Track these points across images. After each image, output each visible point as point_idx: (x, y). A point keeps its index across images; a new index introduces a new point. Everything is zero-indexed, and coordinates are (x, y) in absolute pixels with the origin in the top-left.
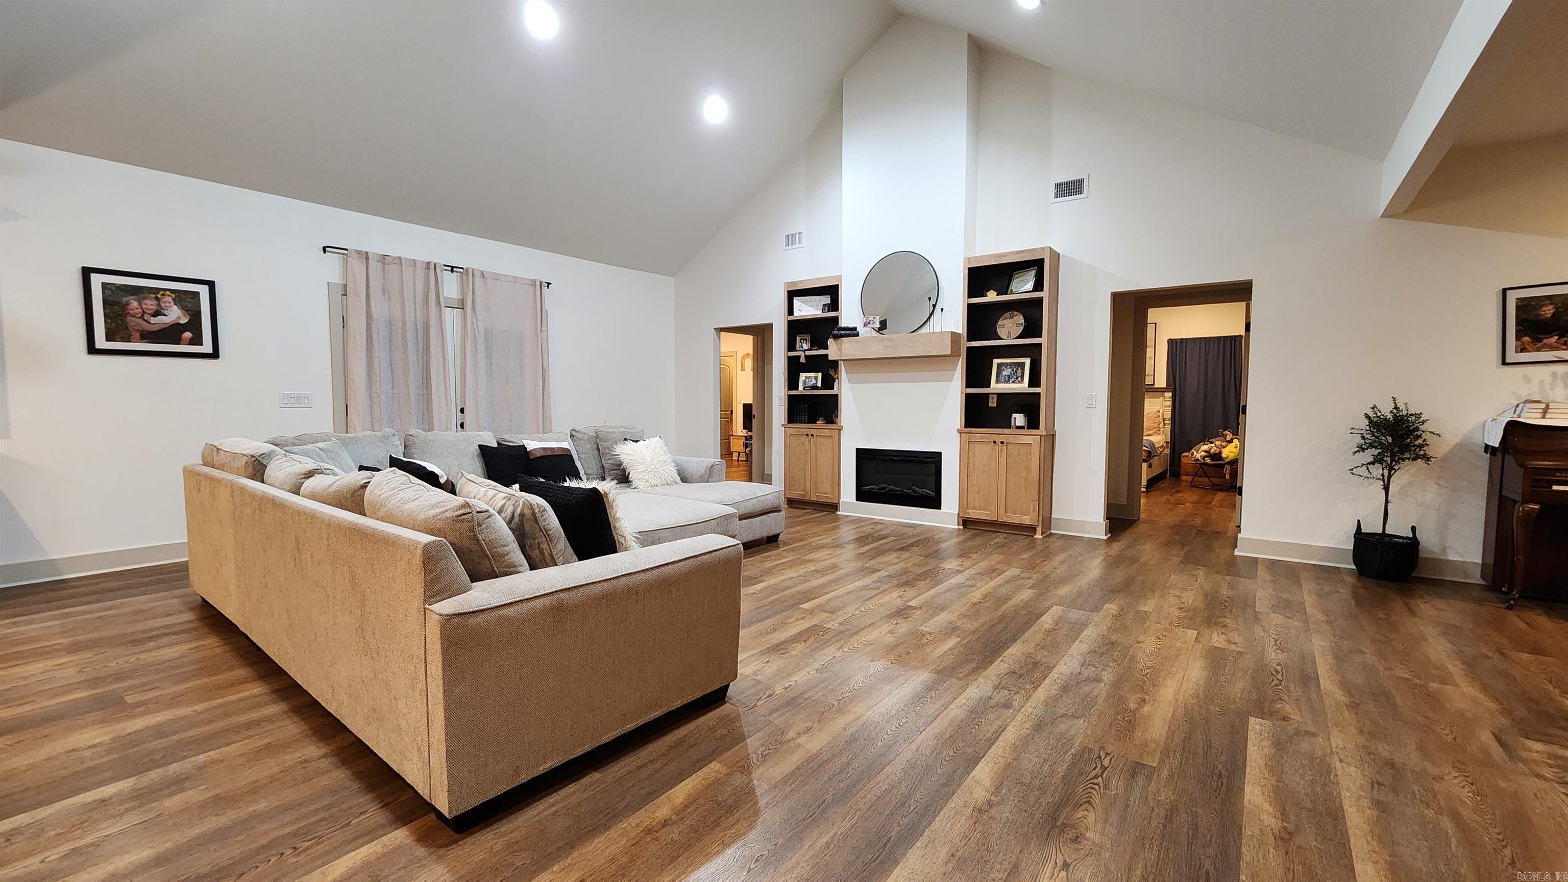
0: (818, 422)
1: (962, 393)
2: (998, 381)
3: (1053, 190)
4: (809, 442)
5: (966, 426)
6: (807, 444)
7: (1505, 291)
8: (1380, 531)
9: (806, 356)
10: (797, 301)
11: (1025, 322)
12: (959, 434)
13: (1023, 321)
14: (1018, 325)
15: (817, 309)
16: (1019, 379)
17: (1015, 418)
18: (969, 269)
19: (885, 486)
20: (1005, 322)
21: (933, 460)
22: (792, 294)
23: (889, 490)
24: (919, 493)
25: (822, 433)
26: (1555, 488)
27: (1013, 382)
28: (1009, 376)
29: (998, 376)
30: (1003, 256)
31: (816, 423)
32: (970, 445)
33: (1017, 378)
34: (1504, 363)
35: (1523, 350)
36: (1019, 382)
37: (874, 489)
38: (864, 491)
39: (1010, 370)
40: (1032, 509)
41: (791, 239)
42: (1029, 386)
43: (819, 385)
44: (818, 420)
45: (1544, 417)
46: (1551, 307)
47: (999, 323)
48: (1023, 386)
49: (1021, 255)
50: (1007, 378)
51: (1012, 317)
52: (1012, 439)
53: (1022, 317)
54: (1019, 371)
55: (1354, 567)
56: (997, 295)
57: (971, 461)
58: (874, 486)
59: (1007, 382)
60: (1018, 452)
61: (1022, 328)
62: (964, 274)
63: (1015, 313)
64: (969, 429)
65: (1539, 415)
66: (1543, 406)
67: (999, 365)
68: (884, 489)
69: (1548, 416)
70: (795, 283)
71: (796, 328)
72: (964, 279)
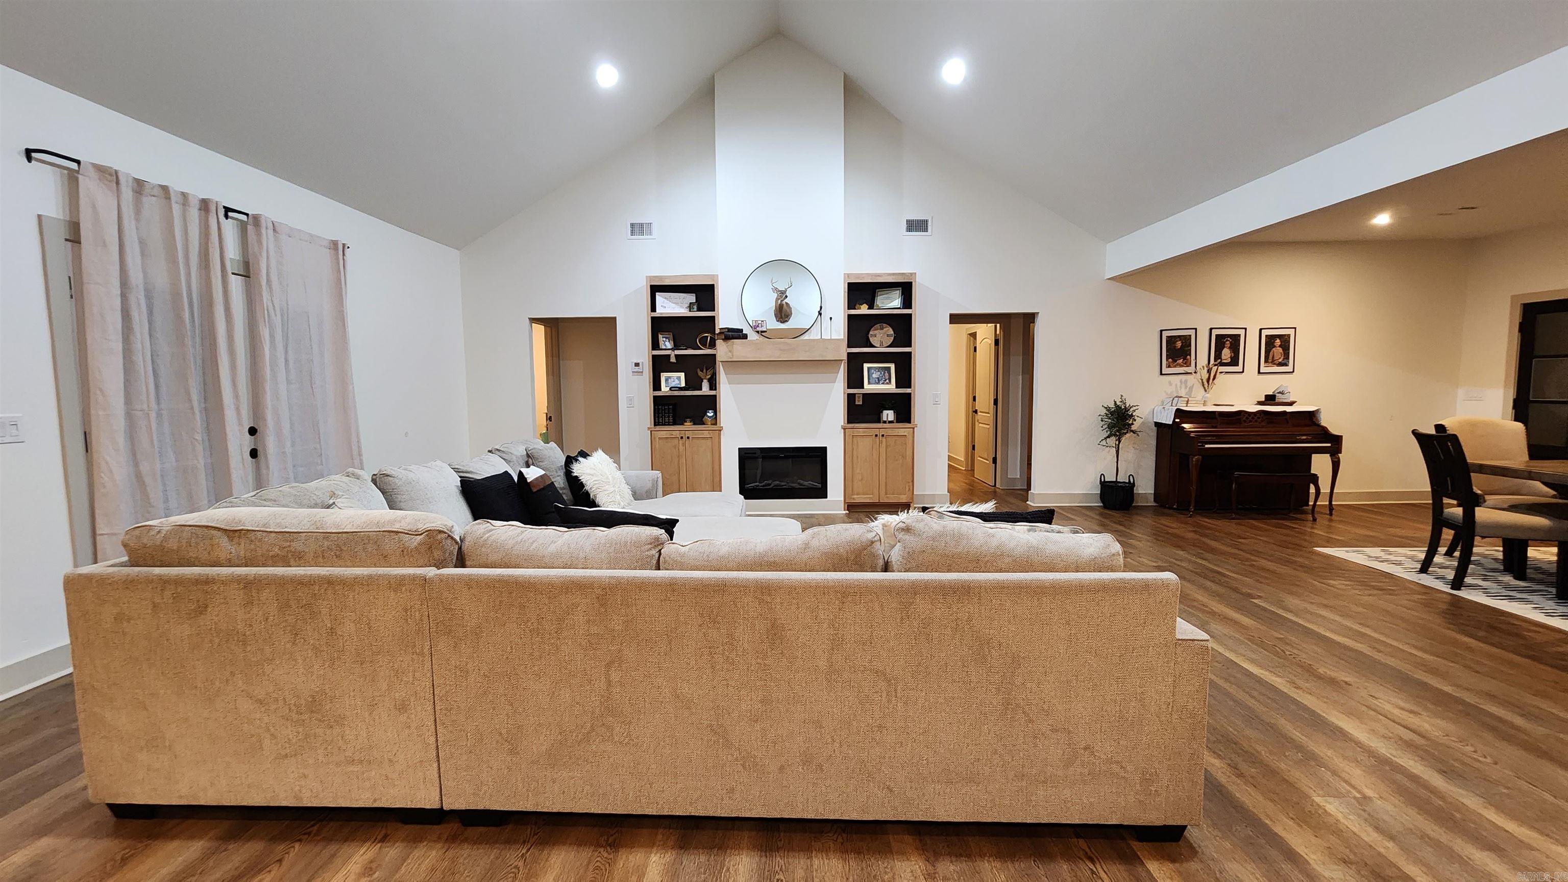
0: (686, 424)
1: (844, 393)
2: (869, 383)
3: (905, 226)
4: (684, 444)
5: (849, 422)
6: (681, 448)
7: (1161, 331)
8: (1115, 480)
9: (676, 356)
10: (659, 297)
11: (895, 333)
12: (843, 430)
13: (892, 332)
14: (888, 336)
15: (681, 307)
16: (887, 381)
17: (888, 414)
18: (849, 284)
19: (770, 482)
20: (876, 332)
21: (818, 455)
22: (655, 289)
23: (775, 486)
24: (804, 486)
25: (696, 435)
26: (1206, 446)
27: (883, 383)
28: (878, 378)
29: (869, 379)
30: (879, 276)
31: (683, 424)
32: (854, 439)
33: (885, 380)
34: (1161, 374)
35: (1169, 367)
36: (887, 383)
37: (757, 486)
38: (748, 489)
39: (879, 373)
40: (907, 489)
41: (638, 229)
42: (896, 388)
43: (683, 385)
44: (686, 422)
45: (1187, 406)
46: (1180, 342)
47: (871, 333)
48: (890, 387)
49: (894, 277)
50: (877, 380)
51: (882, 329)
52: (890, 432)
53: (891, 329)
54: (887, 374)
55: (1102, 504)
56: (868, 309)
57: (855, 453)
58: (758, 484)
59: (878, 383)
60: (895, 442)
61: (893, 338)
62: (844, 288)
63: (884, 325)
64: (853, 425)
65: (1185, 405)
66: (1187, 400)
67: (869, 369)
68: (769, 485)
69: (1189, 405)
70: (661, 278)
71: (659, 325)
72: (845, 292)
